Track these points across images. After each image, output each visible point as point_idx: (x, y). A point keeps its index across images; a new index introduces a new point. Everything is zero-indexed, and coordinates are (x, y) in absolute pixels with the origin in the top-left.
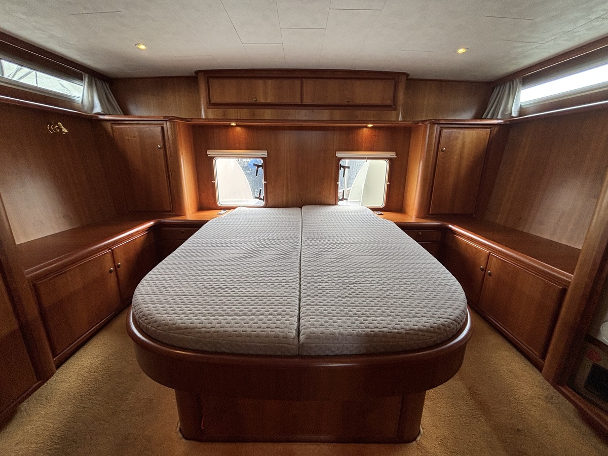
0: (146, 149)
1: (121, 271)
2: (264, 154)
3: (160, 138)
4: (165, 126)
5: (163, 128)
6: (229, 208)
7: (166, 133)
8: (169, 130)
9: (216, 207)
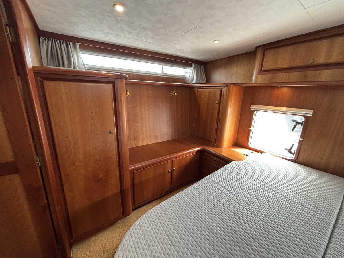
0: (209, 103)
1: (175, 173)
2: (310, 113)
3: (218, 98)
4: (223, 90)
5: (222, 91)
6: (257, 151)
7: (222, 94)
8: (225, 93)
9: (247, 147)
